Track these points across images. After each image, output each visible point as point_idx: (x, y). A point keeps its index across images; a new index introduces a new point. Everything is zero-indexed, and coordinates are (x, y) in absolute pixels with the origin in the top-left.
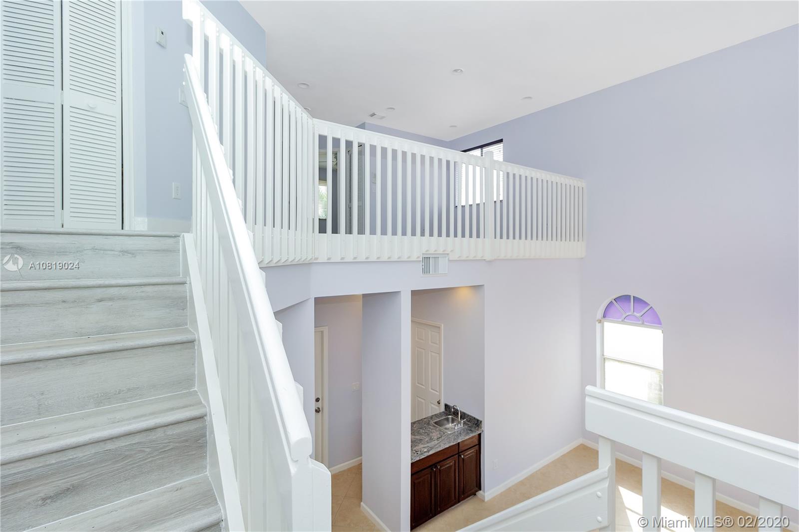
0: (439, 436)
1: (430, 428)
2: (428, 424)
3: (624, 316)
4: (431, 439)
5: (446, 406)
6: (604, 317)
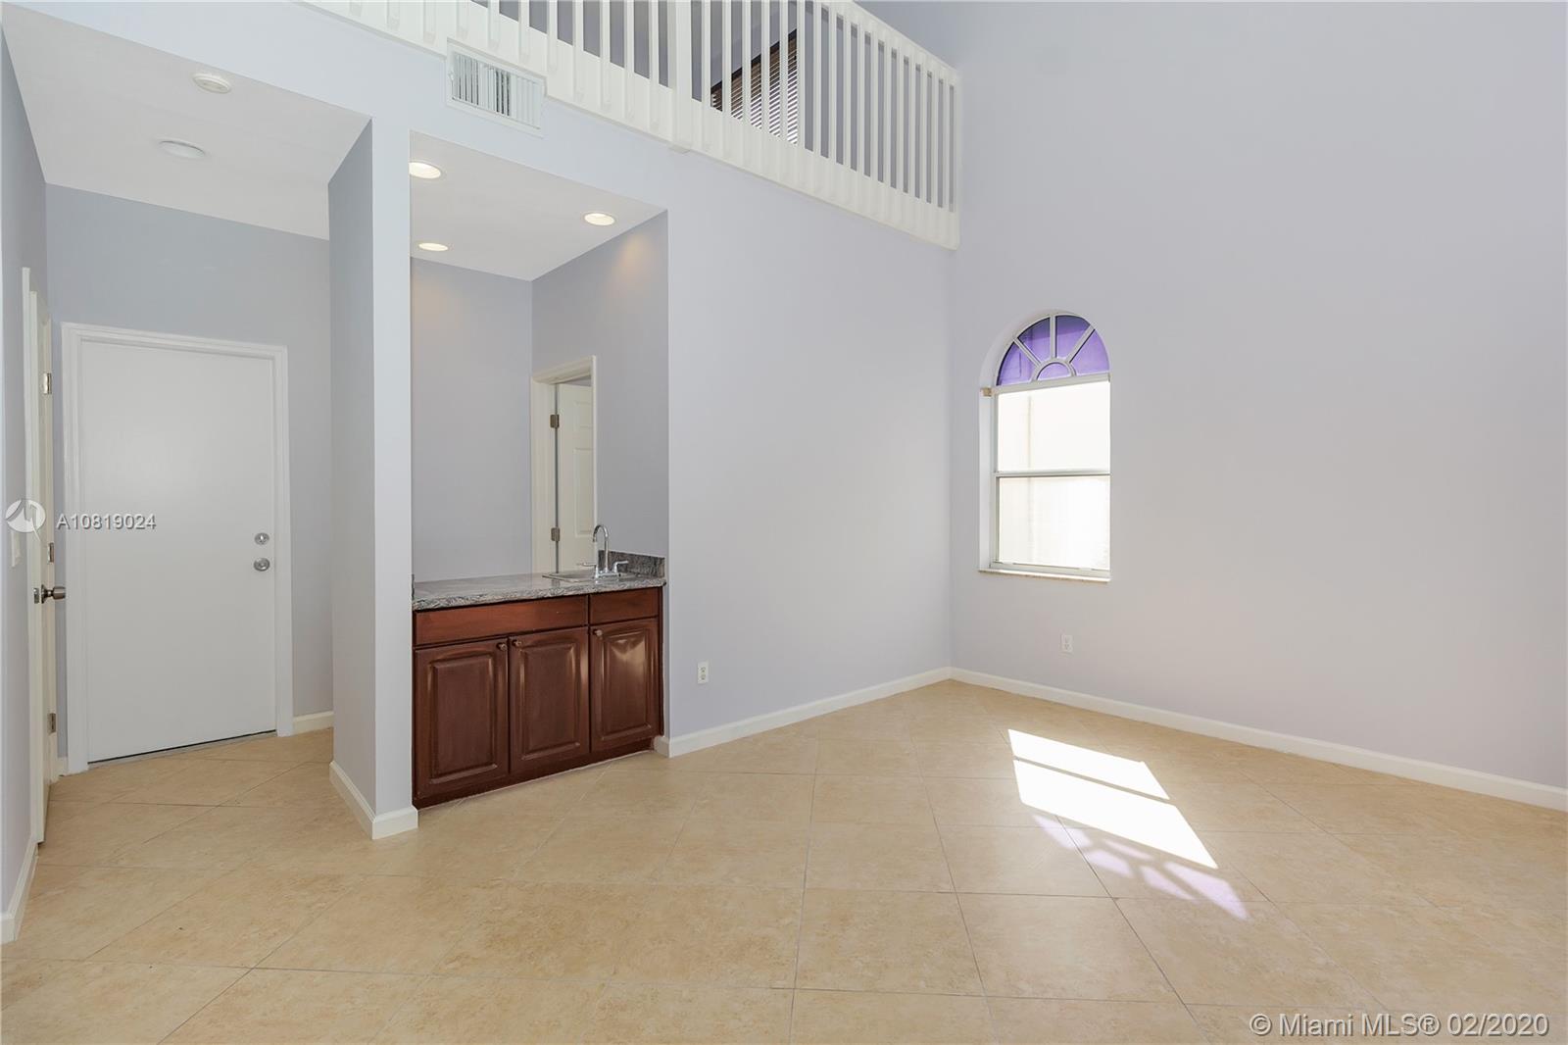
3: (1038, 370)
6: (997, 384)
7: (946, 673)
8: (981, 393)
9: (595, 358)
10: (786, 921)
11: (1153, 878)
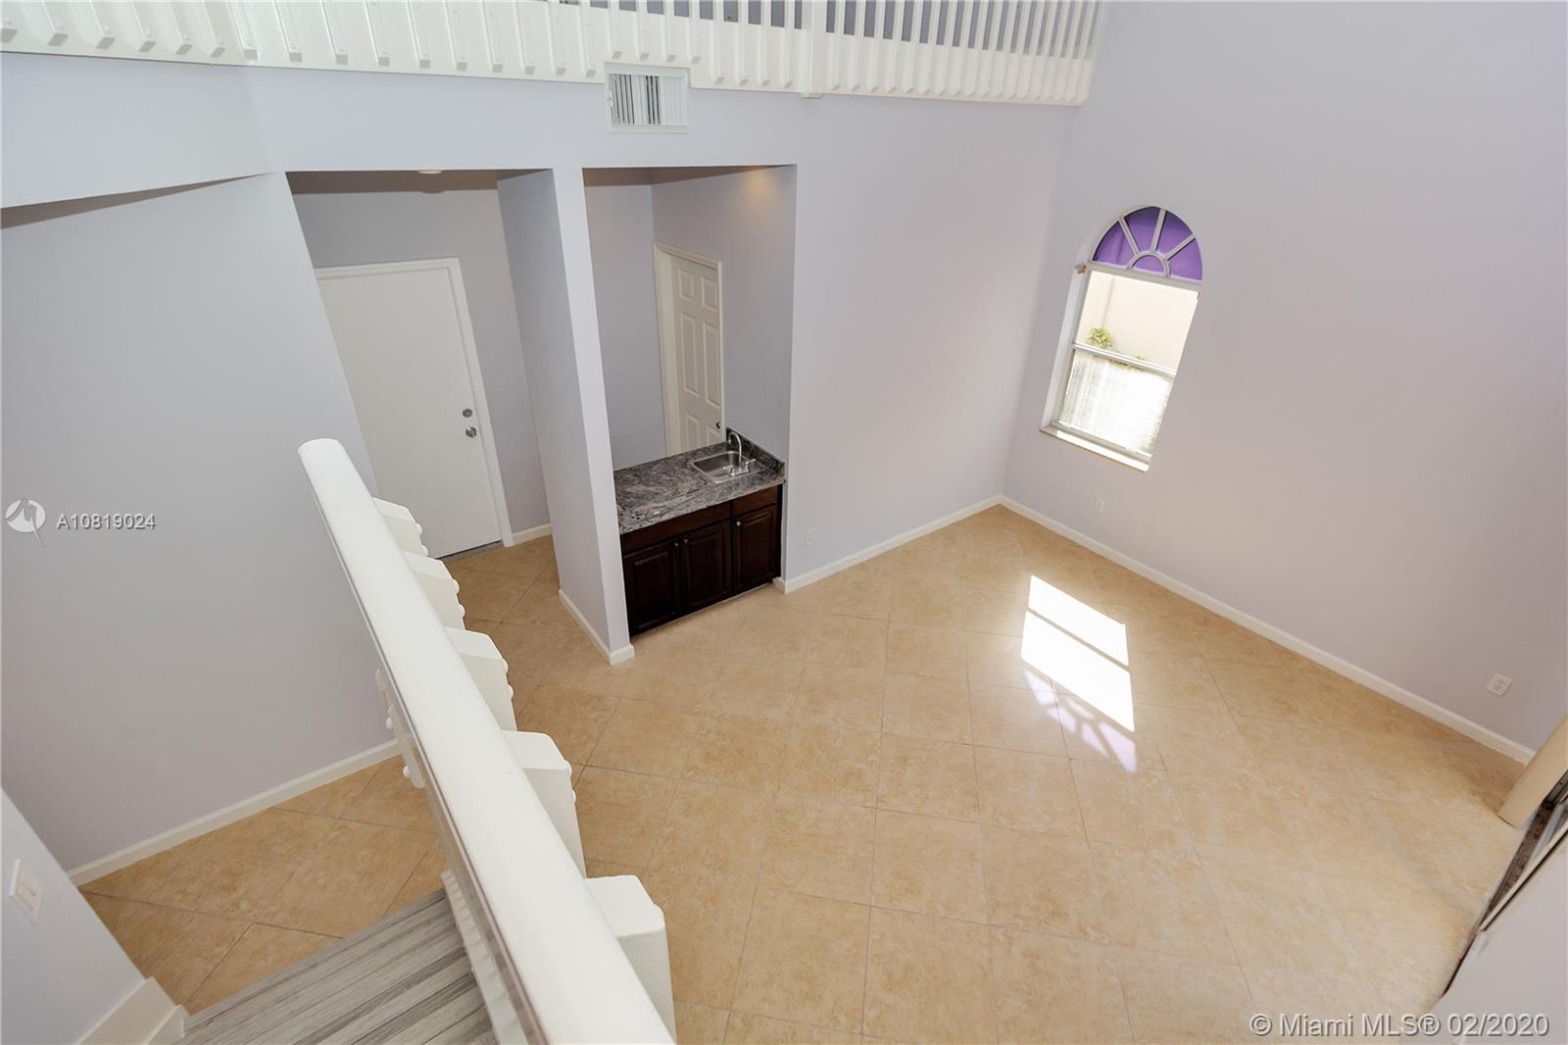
0: (694, 488)
1: (683, 473)
2: (684, 465)
3: (1136, 257)
4: (676, 494)
5: (728, 431)
6: (1094, 259)
7: (998, 499)
8: (1076, 271)
9: (720, 264)
10: (870, 759)
11: (1089, 735)
